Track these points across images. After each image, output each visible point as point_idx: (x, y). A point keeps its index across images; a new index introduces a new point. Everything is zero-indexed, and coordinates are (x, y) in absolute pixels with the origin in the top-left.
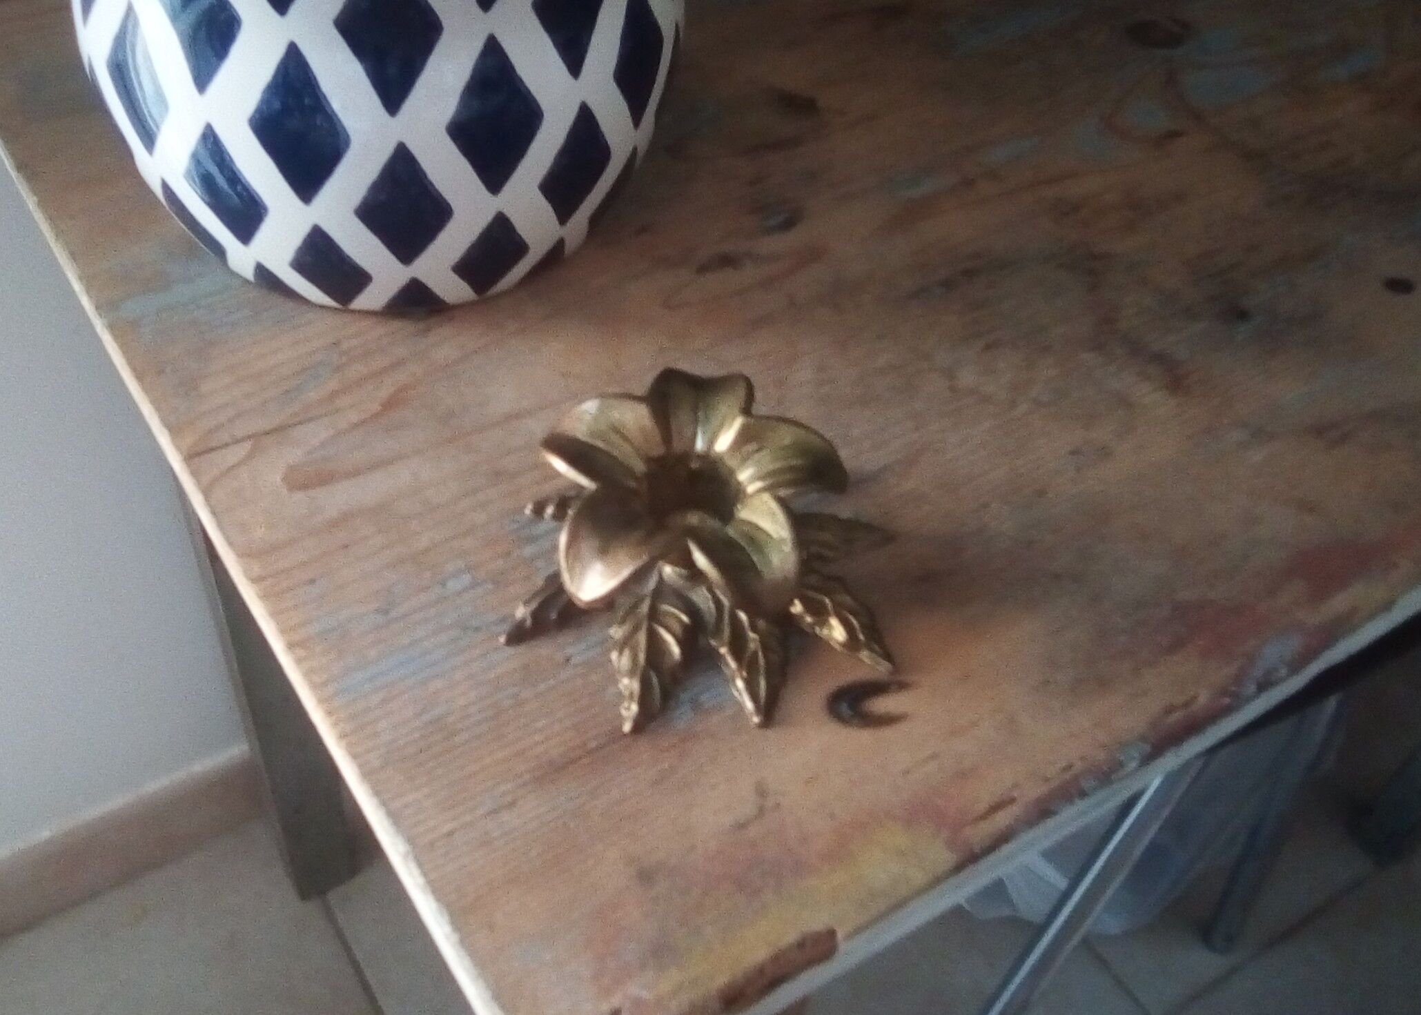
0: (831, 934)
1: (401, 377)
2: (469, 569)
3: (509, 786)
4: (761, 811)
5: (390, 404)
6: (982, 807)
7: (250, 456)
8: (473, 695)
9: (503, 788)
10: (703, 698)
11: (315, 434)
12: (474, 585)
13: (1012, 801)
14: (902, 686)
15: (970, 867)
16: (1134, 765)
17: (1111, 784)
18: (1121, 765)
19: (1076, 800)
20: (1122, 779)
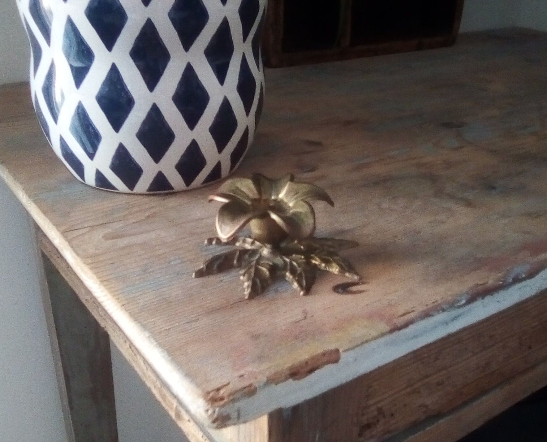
0: (337, 351)
1: (154, 210)
2: (179, 258)
3: (195, 315)
4: (305, 318)
5: (148, 217)
6: (400, 314)
7: (89, 231)
8: (180, 292)
9: (193, 316)
10: (279, 289)
11: (117, 226)
12: (182, 262)
13: (413, 311)
14: (364, 283)
15: (397, 332)
16: (463, 302)
17: (455, 307)
18: (459, 301)
19: (440, 312)
20: (459, 307)
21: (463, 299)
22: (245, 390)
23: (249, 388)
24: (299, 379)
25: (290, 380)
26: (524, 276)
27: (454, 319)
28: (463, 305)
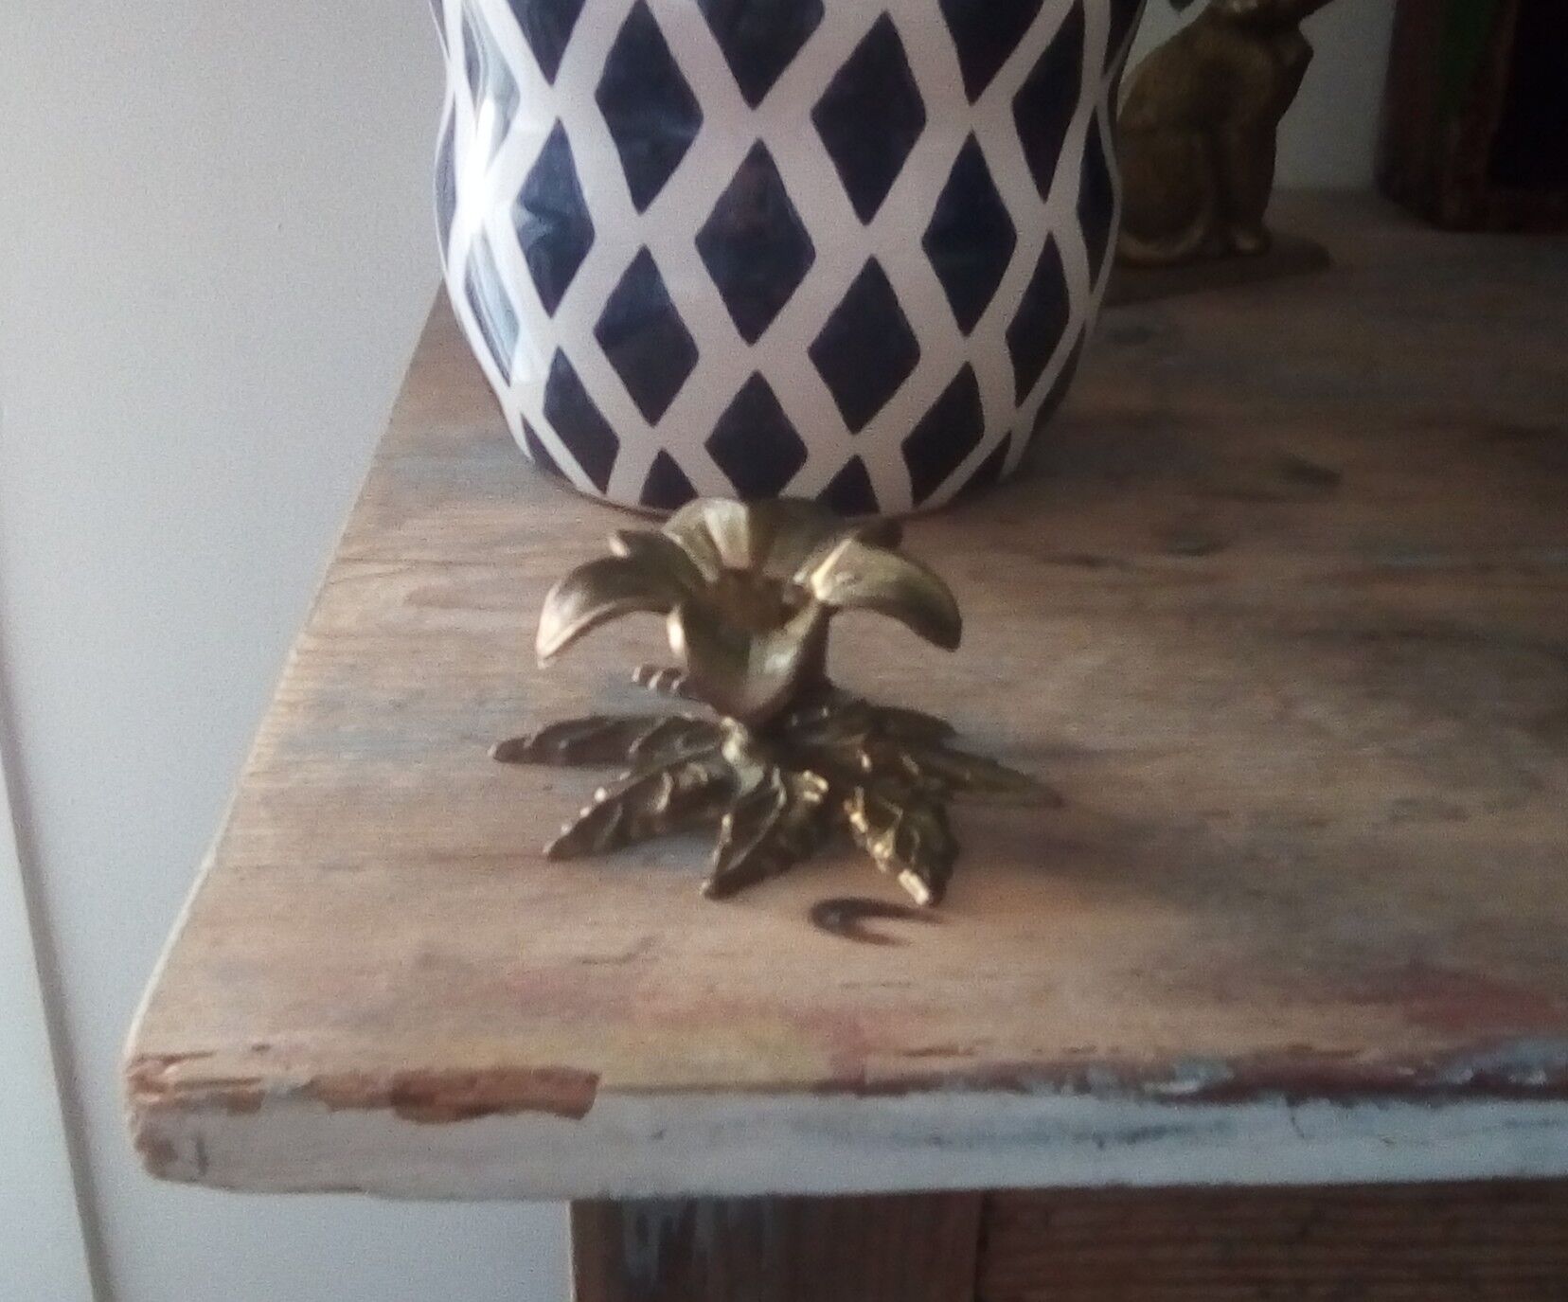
0: (590, 1081)
4: (628, 958)
7: (395, 573)
13: (968, 1053)
15: (851, 1098)
16: (1190, 1086)
17: (1142, 1097)
18: (1170, 1076)
19: (1068, 1088)
20: (1164, 1099)
21: (1196, 1076)
22: (229, 1090)
23: (241, 1088)
24: (421, 1120)
25: (387, 1115)
26: (1539, 1078)
27: (1135, 1136)
28: (1181, 1099)
